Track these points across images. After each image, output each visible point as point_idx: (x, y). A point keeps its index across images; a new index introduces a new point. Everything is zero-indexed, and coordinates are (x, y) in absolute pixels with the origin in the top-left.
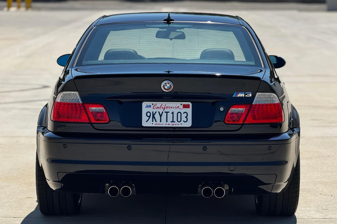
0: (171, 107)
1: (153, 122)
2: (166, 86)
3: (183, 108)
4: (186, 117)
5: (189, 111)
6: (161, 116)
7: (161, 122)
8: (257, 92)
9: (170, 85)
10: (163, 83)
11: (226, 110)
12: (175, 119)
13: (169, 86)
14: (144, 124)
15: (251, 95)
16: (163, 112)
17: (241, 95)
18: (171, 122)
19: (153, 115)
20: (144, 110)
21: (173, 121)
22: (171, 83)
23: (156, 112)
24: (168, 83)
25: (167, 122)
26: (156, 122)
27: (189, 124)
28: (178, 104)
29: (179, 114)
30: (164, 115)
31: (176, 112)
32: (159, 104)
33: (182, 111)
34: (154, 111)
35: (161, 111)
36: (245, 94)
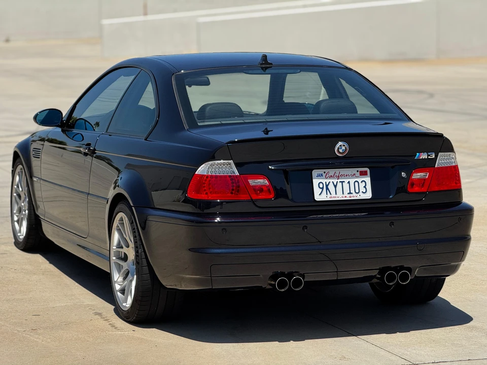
0: (347, 175)
1: (327, 194)
2: (341, 148)
3: (360, 175)
4: (365, 187)
5: (368, 180)
6: (335, 186)
7: (336, 194)
8: (440, 152)
9: (346, 148)
10: (338, 146)
11: (409, 175)
12: (353, 191)
13: (344, 148)
14: (318, 198)
15: (434, 157)
16: (337, 182)
17: (424, 156)
18: (348, 193)
19: (327, 186)
20: (316, 182)
21: (350, 193)
22: (346, 145)
23: (329, 182)
24: (344, 145)
25: (343, 193)
26: (331, 194)
27: (369, 195)
28: (354, 171)
29: (356, 184)
30: (339, 185)
31: (352, 181)
32: (331, 172)
33: (360, 180)
34: (328, 181)
35: (335, 181)
36: (428, 155)
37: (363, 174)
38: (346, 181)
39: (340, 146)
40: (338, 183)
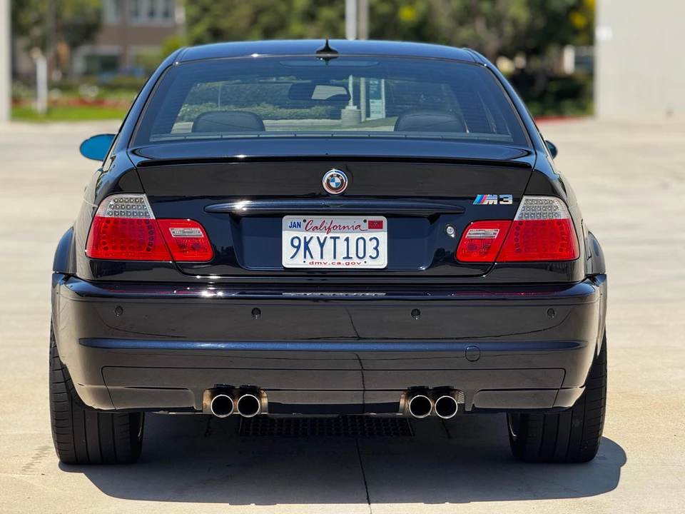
0: (344, 227)
1: (305, 257)
2: (333, 181)
3: (370, 228)
4: (376, 249)
5: (383, 236)
6: (322, 245)
7: (322, 257)
8: (524, 194)
9: (342, 180)
10: (327, 176)
11: (461, 232)
12: (353, 255)
13: (340, 181)
14: (287, 262)
15: (510, 202)
16: (326, 238)
17: (491, 200)
18: (344, 258)
19: (306, 244)
20: (287, 236)
21: (348, 257)
22: (343, 176)
23: (311, 238)
24: (338, 176)
25: (335, 257)
26: (312, 257)
27: (382, 262)
28: (359, 220)
29: (361, 242)
30: (330, 243)
31: (353, 237)
32: (317, 220)
33: (367, 236)
34: (308, 235)
35: (322, 236)
36: (500, 200)
37: (375, 226)
38: (343, 236)
39: (332, 176)
40: (328, 240)
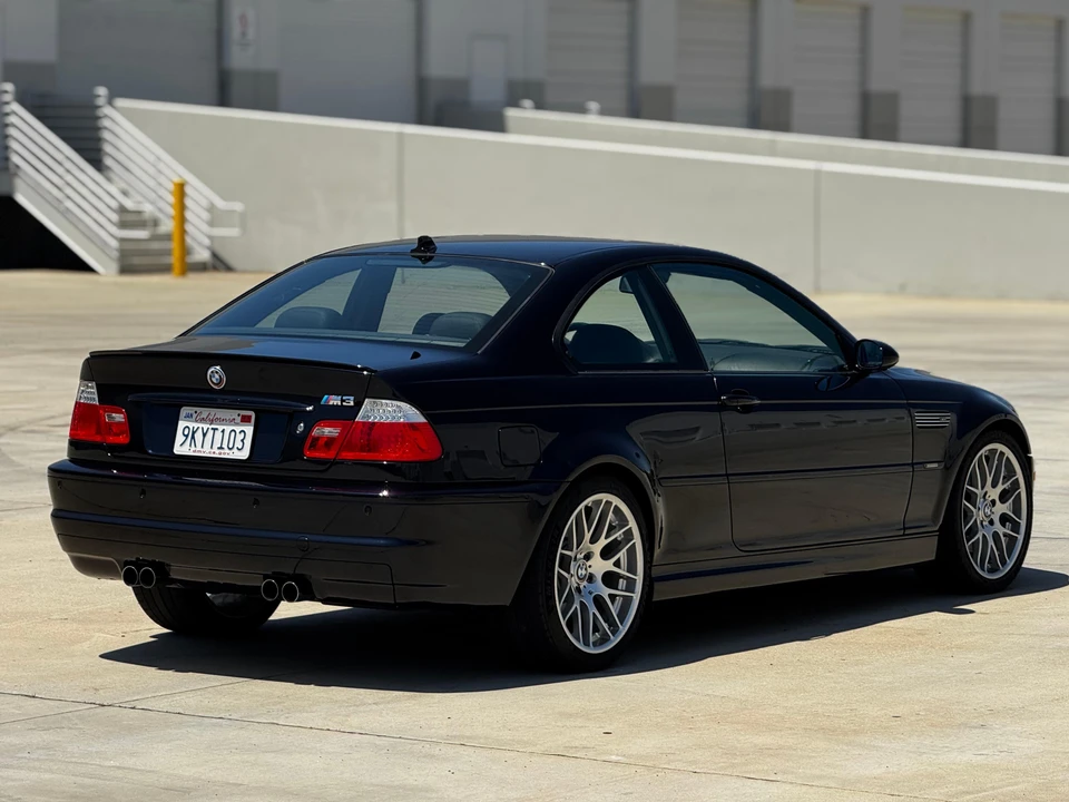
0: (223, 420)
1: (191, 445)
2: (215, 377)
3: (241, 421)
4: (242, 441)
5: (249, 430)
6: (204, 435)
7: (202, 446)
8: (366, 397)
9: (221, 377)
10: (209, 372)
11: (308, 429)
12: (225, 446)
13: (219, 377)
14: (178, 450)
15: (352, 404)
16: (208, 429)
17: (335, 401)
18: (218, 448)
19: (194, 433)
20: (182, 424)
21: (221, 448)
22: (221, 372)
23: (198, 428)
24: (217, 372)
25: (212, 447)
26: (195, 446)
28: (234, 414)
29: (233, 434)
30: (211, 432)
31: (228, 429)
32: (205, 412)
33: (238, 429)
34: (196, 425)
35: (206, 426)
36: (342, 401)
37: (246, 420)
38: (221, 428)
39: (213, 372)
